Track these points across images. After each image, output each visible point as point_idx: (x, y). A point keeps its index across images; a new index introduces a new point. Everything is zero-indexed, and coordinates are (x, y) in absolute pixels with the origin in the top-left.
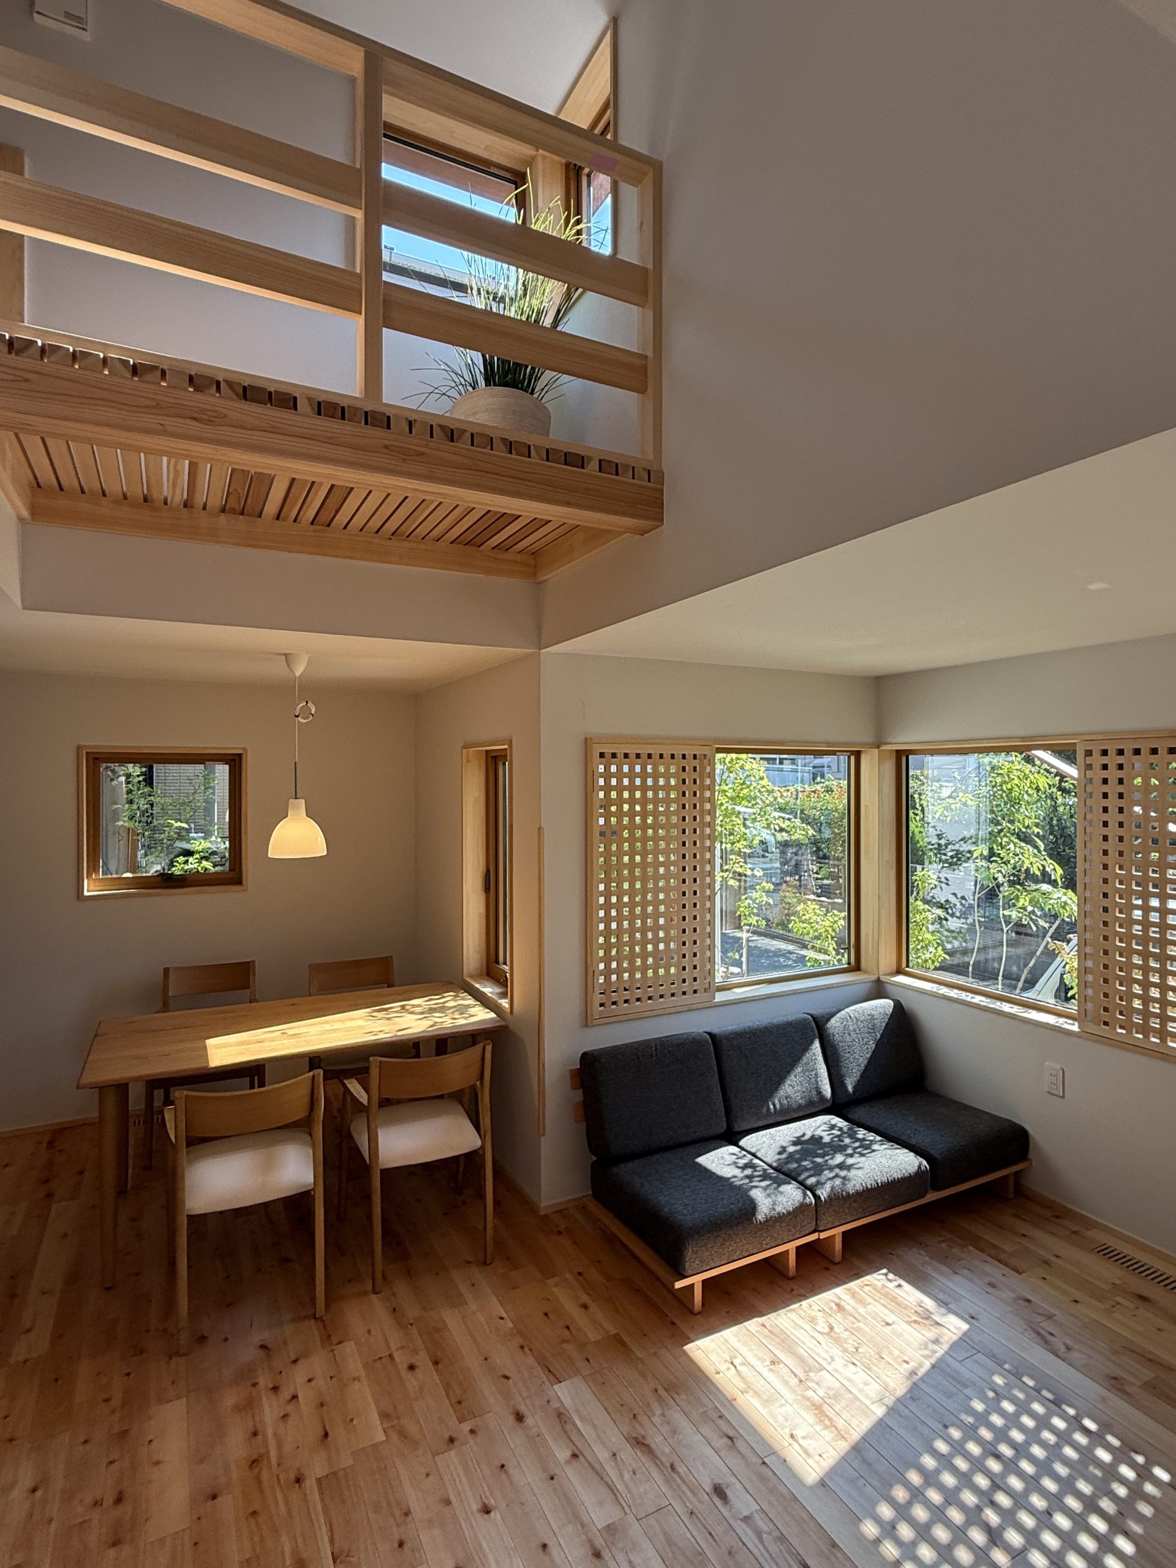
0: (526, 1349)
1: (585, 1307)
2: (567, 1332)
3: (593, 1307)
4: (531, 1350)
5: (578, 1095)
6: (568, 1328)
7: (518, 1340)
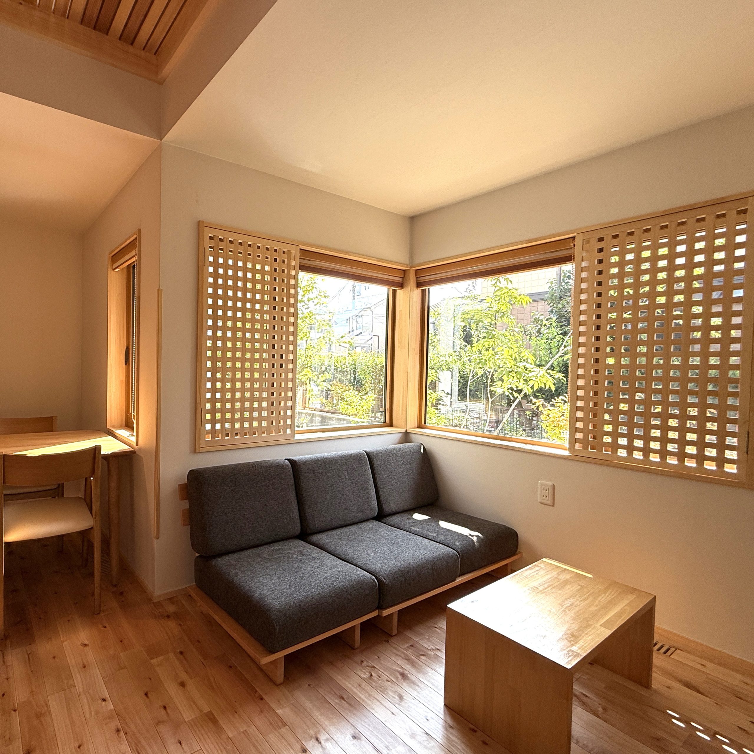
0: (122, 733)
1: (183, 685)
2: (163, 711)
3: (191, 685)
4: (126, 734)
5: (186, 505)
6: (165, 708)
7: (116, 723)
